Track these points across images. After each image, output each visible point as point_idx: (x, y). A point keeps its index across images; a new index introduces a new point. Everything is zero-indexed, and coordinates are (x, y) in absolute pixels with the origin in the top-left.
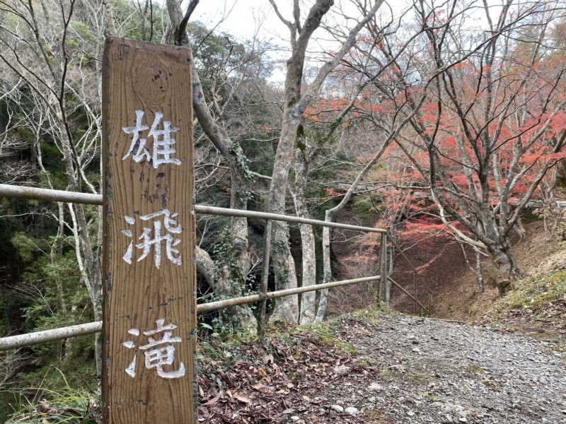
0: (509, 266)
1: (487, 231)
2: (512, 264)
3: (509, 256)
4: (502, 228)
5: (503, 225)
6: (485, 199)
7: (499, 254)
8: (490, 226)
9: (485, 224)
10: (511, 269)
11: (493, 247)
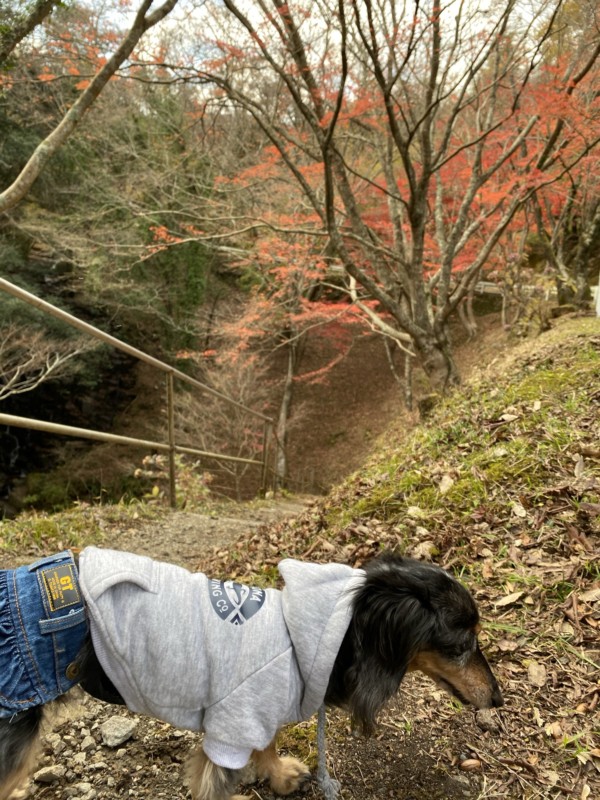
0: (445, 372)
1: (416, 314)
2: (449, 369)
3: (446, 357)
4: (440, 310)
5: (442, 305)
6: (417, 259)
7: (431, 352)
8: (421, 307)
9: (413, 302)
10: (448, 377)
11: (423, 341)
